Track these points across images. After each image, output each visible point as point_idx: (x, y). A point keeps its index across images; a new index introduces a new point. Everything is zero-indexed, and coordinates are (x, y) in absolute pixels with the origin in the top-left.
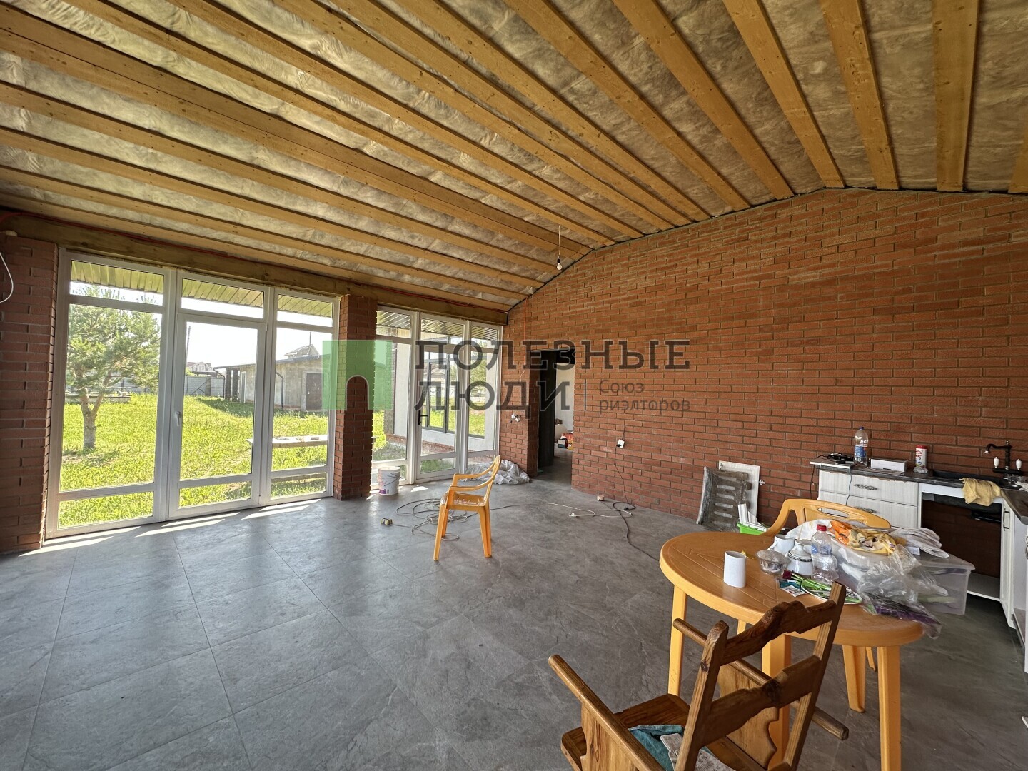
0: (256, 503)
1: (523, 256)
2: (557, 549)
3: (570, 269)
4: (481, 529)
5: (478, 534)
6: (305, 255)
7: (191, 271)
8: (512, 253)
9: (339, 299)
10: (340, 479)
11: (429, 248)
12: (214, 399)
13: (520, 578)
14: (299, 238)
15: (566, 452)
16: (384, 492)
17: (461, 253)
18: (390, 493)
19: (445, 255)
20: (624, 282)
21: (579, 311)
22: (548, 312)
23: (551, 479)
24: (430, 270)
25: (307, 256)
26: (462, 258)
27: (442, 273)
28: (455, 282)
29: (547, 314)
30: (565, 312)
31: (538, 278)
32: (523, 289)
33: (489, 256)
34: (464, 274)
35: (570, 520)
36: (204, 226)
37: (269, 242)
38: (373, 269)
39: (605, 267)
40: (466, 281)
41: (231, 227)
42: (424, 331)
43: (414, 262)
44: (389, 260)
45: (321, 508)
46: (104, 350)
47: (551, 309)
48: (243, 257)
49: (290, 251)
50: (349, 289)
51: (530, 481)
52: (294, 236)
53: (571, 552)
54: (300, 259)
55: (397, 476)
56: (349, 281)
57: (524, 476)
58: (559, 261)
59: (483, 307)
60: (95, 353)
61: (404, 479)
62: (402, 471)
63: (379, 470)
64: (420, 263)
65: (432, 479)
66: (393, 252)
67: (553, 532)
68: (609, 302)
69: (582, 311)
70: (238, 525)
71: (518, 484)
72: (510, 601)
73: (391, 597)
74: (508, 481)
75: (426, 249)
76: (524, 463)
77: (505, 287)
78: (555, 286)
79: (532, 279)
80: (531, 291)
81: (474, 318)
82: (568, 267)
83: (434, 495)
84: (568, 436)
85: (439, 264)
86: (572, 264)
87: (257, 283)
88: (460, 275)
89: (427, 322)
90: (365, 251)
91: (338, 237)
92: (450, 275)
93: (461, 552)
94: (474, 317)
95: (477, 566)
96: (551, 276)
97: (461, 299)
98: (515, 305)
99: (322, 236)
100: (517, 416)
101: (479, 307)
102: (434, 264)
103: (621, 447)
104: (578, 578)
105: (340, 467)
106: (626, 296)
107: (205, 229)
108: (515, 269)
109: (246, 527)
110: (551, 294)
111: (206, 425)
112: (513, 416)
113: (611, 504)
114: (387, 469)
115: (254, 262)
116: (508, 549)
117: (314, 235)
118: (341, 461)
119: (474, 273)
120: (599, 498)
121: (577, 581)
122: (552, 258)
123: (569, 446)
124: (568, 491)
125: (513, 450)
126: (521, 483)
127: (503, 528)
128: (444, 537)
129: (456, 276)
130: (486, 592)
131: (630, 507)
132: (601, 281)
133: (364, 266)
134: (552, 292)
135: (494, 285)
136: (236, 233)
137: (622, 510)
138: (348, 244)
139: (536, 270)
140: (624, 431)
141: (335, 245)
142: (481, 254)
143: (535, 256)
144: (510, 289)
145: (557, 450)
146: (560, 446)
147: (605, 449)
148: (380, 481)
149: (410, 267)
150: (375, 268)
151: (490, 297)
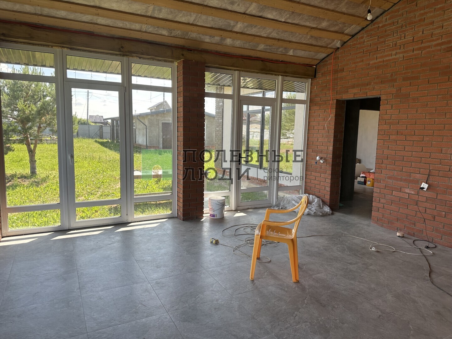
0: (125, 219)
1: (333, 11)
2: (359, 282)
3: (379, 20)
4: (290, 254)
5: (287, 259)
6: (149, 28)
7: (71, 49)
8: (322, 8)
9: (176, 64)
10: (181, 205)
11: (247, 12)
12: (105, 140)
13: (324, 306)
14: (143, 14)
15: (365, 189)
16: (213, 216)
17: (275, 13)
18: (218, 217)
19: (260, 17)
20: (439, 27)
21: (387, 61)
22: (355, 63)
23: (350, 212)
24: (248, 33)
25: (150, 29)
26: (276, 19)
27: (258, 34)
28: (270, 42)
29: (354, 65)
30: (371, 62)
31: (346, 32)
32: (330, 44)
33: (300, 15)
34: (277, 33)
35: (371, 253)
36: (76, 12)
37: (121, 20)
38: (201, 35)
39: (418, 13)
40: (279, 40)
41: (93, 10)
42: (243, 87)
43: (234, 26)
44: (214, 27)
45: (169, 225)
46: (35, 109)
47: (358, 60)
48: (105, 34)
49: (137, 26)
50: (183, 55)
51: (332, 214)
52: (139, 13)
53: (373, 286)
54: (146, 32)
55: (222, 204)
56: (182, 48)
57: (327, 209)
58: (369, 11)
59: (294, 63)
60: (30, 111)
61: (228, 206)
62: (226, 200)
63: (209, 199)
64: (239, 27)
65: (249, 207)
66: (216, 19)
67: (355, 264)
68: (419, 49)
69: (390, 60)
70: (112, 236)
71: (321, 216)
72: (316, 327)
73: (215, 309)
74: (312, 213)
75: (244, 14)
76: (327, 198)
77: (314, 43)
78: (362, 38)
79: (340, 33)
80: (338, 45)
81: (285, 74)
82: (377, 18)
83: (251, 220)
84: (368, 174)
85: (255, 27)
86: (381, 14)
87: (116, 55)
88: (274, 35)
89: (246, 79)
90: (194, 20)
91: (172, 10)
92: (265, 35)
93: (273, 275)
94: (285, 72)
95: (286, 289)
96: (359, 28)
97: (274, 57)
98: (323, 59)
99: (160, 10)
100: (321, 158)
101: (290, 63)
102: (252, 27)
103: (425, 190)
104: (380, 313)
105: (181, 196)
106: (440, 41)
107: (77, 14)
108: (324, 24)
109: (118, 238)
110: (358, 46)
111: (99, 159)
112: (318, 158)
113: (411, 241)
114: (215, 198)
115: (113, 38)
116: (313, 277)
117: (154, 10)
118: (182, 192)
119: (286, 31)
120: (398, 234)
121: (380, 316)
122: (361, 10)
123: (368, 183)
124: (369, 226)
125: (317, 186)
126: (324, 215)
127: (309, 255)
128: (258, 258)
129: (270, 36)
130: (294, 315)
131: (431, 245)
132: (412, 29)
133: (194, 34)
134: (359, 44)
135: (304, 42)
136: (98, 15)
137: (423, 248)
138: (181, 15)
139: (344, 23)
140: (429, 175)
141: (170, 17)
142: (293, 12)
143: (344, 10)
144: (319, 44)
145: (357, 186)
146: (360, 183)
147: (407, 191)
148: (211, 207)
149: (231, 31)
150: (203, 35)
151: (301, 53)
